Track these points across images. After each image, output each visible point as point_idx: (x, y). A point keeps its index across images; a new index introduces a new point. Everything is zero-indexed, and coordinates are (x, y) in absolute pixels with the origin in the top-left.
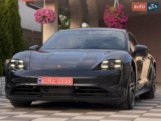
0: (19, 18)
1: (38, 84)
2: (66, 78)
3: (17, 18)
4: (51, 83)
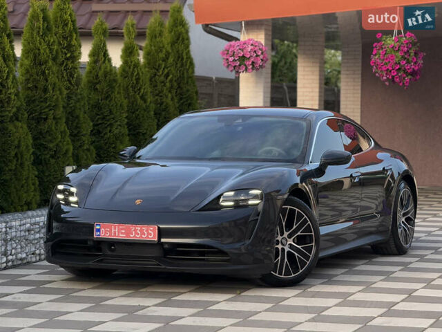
0: (192, 64)
1: (95, 236)
2: (145, 228)
3: (186, 65)
4: (118, 236)
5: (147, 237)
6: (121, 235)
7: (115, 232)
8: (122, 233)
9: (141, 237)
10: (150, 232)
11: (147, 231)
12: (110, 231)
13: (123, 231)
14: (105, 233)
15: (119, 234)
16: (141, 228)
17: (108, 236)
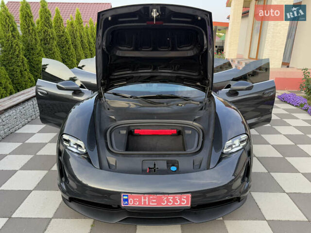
1: (123, 205)
2: (177, 197)
4: (149, 204)
5: (180, 204)
6: (151, 204)
7: (145, 202)
8: (153, 202)
9: (173, 204)
10: (183, 200)
11: (180, 199)
12: (140, 201)
13: (154, 201)
14: (134, 201)
15: (149, 203)
16: (174, 197)
17: (137, 205)
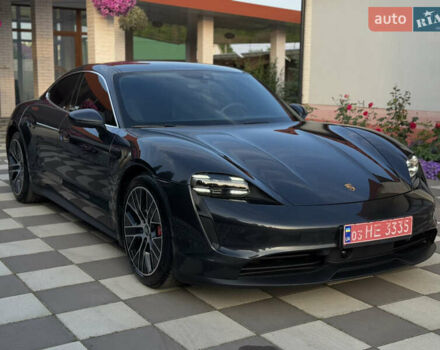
1: (345, 244)
2: (401, 221)
4: (373, 237)
5: (403, 232)
6: (376, 236)
7: (369, 233)
8: (377, 233)
9: (397, 233)
10: (405, 225)
12: (364, 234)
13: (379, 230)
14: (358, 236)
15: (373, 234)
16: (397, 222)
17: (361, 240)
